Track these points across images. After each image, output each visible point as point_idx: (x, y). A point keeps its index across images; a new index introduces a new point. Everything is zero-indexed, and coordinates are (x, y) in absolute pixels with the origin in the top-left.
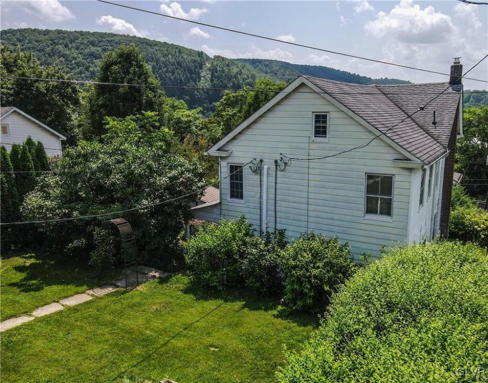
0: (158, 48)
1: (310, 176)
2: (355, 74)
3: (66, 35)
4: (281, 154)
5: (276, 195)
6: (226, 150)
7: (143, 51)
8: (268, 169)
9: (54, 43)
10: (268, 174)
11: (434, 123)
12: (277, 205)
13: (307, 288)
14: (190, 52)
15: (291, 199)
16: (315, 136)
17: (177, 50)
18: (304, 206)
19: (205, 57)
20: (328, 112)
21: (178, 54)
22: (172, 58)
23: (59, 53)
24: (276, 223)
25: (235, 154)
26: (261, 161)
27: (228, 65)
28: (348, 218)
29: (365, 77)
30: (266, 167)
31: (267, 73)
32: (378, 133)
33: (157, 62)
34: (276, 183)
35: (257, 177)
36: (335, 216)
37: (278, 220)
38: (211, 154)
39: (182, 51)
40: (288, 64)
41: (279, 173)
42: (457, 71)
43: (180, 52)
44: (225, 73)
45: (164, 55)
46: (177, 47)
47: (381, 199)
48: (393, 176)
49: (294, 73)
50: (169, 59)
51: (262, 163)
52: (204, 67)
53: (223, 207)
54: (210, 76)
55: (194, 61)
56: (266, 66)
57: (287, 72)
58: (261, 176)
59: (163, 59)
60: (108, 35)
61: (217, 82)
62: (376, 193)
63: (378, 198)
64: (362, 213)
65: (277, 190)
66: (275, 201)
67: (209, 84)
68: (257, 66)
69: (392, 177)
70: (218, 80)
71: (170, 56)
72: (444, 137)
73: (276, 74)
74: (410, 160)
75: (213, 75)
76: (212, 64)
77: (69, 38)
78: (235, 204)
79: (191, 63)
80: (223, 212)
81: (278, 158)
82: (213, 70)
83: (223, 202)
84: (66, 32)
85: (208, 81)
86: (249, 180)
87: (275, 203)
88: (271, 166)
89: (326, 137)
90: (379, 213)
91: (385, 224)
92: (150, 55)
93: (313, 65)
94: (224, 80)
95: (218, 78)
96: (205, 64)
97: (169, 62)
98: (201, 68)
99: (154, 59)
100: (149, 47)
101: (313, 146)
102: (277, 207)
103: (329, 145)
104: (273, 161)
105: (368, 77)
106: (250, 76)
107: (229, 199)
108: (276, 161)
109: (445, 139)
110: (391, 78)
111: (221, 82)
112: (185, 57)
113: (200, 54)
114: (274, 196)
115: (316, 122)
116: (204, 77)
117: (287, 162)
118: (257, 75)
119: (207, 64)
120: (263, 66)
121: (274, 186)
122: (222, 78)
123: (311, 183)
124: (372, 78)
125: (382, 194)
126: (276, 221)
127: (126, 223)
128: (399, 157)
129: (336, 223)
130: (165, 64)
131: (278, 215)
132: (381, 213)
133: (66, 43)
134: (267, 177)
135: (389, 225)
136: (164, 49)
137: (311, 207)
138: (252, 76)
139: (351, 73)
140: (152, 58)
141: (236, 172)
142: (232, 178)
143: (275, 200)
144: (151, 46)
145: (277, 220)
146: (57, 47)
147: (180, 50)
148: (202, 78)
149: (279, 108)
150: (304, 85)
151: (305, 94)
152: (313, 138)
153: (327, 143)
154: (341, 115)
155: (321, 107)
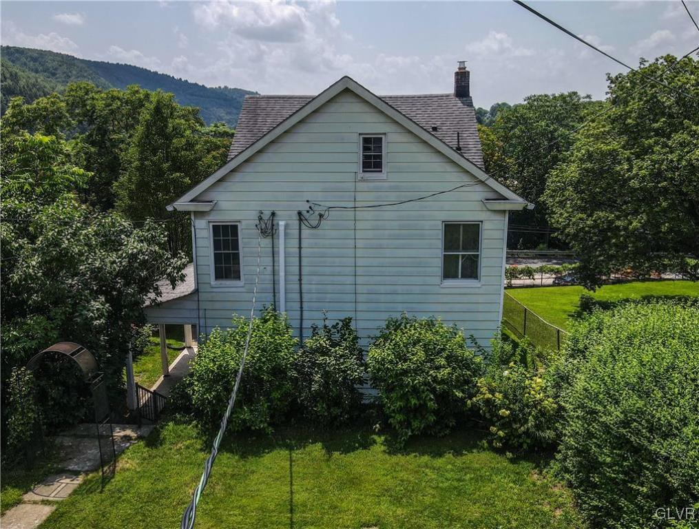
1: (357, 232)
2: (180, 79)
4: (308, 201)
5: (300, 266)
6: (207, 199)
8: (286, 226)
10: (286, 234)
12: (303, 282)
13: (431, 400)
15: (328, 270)
16: (363, 171)
18: (350, 280)
20: (385, 134)
24: (302, 311)
25: (224, 205)
26: (273, 214)
28: (417, 289)
29: (196, 84)
30: (282, 223)
31: (37, 72)
34: (300, 248)
35: (266, 242)
36: (399, 289)
37: (305, 305)
38: (179, 209)
40: (73, 58)
41: (306, 232)
47: (463, 256)
48: (480, 223)
49: (85, 74)
51: (275, 218)
53: (202, 296)
56: (35, 60)
57: (74, 72)
58: (273, 238)
62: (457, 249)
63: (458, 255)
64: (437, 280)
65: (303, 259)
66: (300, 278)
68: (18, 59)
69: (479, 225)
73: (54, 74)
74: (507, 199)
78: (227, 290)
80: (203, 306)
81: (304, 207)
83: (203, 288)
86: (251, 247)
87: (300, 280)
88: (289, 222)
89: (381, 171)
90: (460, 277)
91: (473, 291)
93: (115, 63)
101: (361, 186)
102: (303, 286)
103: (386, 184)
104: (296, 212)
105: (200, 84)
106: (8, 75)
107: (213, 282)
108: (300, 213)
110: (232, 87)
114: (297, 269)
115: (365, 149)
117: (323, 213)
118: (20, 73)
120: (29, 59)
121: (298, 252)
123: (360, 243)
124: (206, 86)
125: (465, 249)
126: (301, 308)
127: (82, 349)
128: (491, 195)
129: (400, 298)
131: (306, 297)
132: (463, 277)
134: (285, 239)
135: (477, 291)
137: (360, 280)
138: (11, 75)
139: (175, 78)
141: (226, 236)
142: (217, 245)
143: (300, 275)
145: (303, 306)
149: (303, 128)
150: (347, 91)
151: (349, 107)
152: (361, 175)
153: (384, 181)
154: (405, 138)
155: (374, 126)
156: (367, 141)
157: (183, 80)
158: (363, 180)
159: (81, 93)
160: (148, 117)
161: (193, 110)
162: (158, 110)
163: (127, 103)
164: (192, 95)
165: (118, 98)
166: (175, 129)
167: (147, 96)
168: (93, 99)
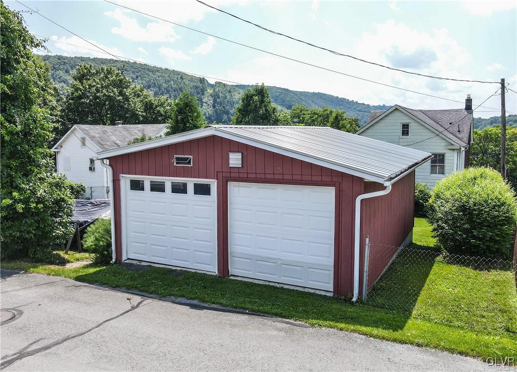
0: (160, 74)
2: (353, 101)
3: (66, 61)
7: (145, 77)
9: (55, 68)
11: (459, 131)
14: (192, 78)
17: (179, 77)
19: (206, 83)
20: (410, 123)
21: (180, 81)
22: (174, 84)
23: (60, 78)
27: (230, 92)
28: (421, 177)
32: (438, 133)
33: (159, 88)
39: (184, 77)
42: (469, 101)
43: (182, 78)
44: (227, 99)
45: (166, 81)
46: (178, 73)
47: (439, 166)
48: (445, 154)
50: (171, 85)
52: (205, 93)
54: (212, 101)
55: (197, 87)
59: (165, 85)
60: (110, 61)
61: (220, 108)
62: (436, 163)
63: (437, 165)
64: (429, 174)
67: (211, 110)
70: (220, 106)
71: (172, 82)
72: (465, 139)
74: (454, 145)
75: (215, 101)
76: (214, 90)
77: (70, 63)
79: (193, 89)
82: (215, 96)
84: (66, 58)
85: (210, 107)
89: (408, 135)
90: (437, 173)
92: (152, 81)
94: (227, 106)
95: (220, 104)
96: (206, 90)
97: (172, 88)
98: (203, 94)
99: (157, 85)
100: (151, 74)
101: (401, 140)
109: (466, 139)
111: (224, 107)
112: (187, 83)
113: (202, 80)
115: (403, 128)
116: (206, 103)
119: (209, 91)
122: (223, 104)
125: (439, 163)
130: (167, 90)
132: (439, 173)
133: (67, 69)
136: (166, 75)
139: (350, 100)
140: (155, 84)
144: (153, 72)
146: (57, 72)
147: (182, 76)
148: (204, 104)
149: (383, 121)
150: (396, 109)
151: (397, 114)
152: (401, 136)
153: (410, 139)
154: (416, 124)
155: (406, 120)
156: (403, 125)
157: (355, 101)
158: (402, 138)
159: (298, 111)
160: (332, 120)
161: (355, 119)
162: (336, 117)
163: (321, 116)
164: (360, 111)
165: (317, 114)
166: (342, 125)
167: (331, 112)
168: (304, 114)
